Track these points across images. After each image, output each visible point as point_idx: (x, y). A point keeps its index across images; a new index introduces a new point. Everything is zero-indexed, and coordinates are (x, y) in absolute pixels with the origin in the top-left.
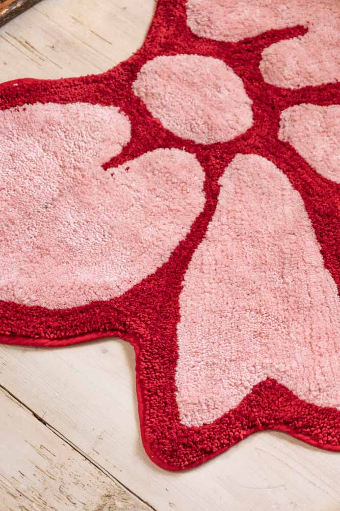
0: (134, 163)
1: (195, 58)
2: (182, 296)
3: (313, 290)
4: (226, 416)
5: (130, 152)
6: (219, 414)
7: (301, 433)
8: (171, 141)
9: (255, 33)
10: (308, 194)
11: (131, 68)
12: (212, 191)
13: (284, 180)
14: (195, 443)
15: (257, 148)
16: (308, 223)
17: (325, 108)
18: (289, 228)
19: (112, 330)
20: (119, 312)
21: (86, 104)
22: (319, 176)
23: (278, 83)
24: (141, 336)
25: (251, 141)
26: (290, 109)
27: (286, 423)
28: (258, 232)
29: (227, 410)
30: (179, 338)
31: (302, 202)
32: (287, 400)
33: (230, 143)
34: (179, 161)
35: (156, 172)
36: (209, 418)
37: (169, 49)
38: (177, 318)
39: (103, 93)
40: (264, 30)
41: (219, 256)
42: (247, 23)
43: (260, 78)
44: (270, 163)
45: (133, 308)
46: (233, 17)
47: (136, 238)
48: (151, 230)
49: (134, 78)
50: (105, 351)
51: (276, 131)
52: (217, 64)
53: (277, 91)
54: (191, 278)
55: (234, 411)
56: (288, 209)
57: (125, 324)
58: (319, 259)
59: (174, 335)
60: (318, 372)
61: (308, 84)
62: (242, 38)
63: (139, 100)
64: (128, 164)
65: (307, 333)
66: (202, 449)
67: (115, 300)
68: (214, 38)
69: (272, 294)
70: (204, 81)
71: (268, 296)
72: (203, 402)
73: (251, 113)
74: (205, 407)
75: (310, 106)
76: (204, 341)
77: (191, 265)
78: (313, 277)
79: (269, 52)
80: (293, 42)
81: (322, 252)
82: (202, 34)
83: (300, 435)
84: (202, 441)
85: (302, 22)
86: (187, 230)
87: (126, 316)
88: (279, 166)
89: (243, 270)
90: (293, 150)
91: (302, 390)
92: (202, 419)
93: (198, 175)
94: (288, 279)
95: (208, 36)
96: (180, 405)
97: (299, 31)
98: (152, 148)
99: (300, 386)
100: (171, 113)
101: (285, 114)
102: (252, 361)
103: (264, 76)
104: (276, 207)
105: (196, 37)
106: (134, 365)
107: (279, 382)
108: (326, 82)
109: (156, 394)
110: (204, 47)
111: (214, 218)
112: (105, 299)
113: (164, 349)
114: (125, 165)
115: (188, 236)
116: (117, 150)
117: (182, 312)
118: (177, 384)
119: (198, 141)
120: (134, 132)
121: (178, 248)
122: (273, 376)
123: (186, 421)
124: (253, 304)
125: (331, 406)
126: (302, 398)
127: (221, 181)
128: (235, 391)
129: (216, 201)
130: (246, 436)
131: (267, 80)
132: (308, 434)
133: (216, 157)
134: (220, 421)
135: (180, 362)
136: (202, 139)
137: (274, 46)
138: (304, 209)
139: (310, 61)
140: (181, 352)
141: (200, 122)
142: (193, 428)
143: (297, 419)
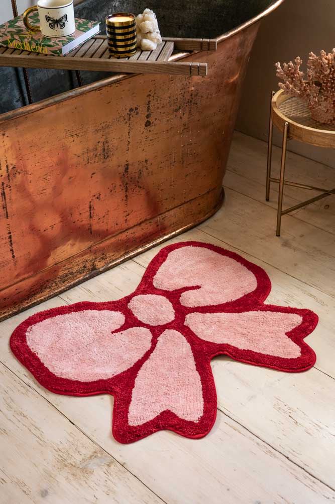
0: (124, 332)
1: (154, 296)
2: (136, 379)
3: (191, 378)
4: (147, 422)
5: (123, 328)
6: (145, 422)
7: (178, 430)
8: (140, 324)
9: (179, 288)
10: (193, 344)
11: (128, 299)
12: (154, 343)
13: (184, 339)
14: (133, 432)
15: (175, 327)
16: (192, 354)
17: (204, 314)
18: (184, 356)
19: (106, 390)
20: (110, 384)
21: (109, 311)
22: (199, 338)
23: (186, 305)
24: (117, 392)
25: (172, 325)
26: (190, 314)
27: (172, 427)
28: (171, 357)
29: (148, 420)
30: (133, 394)
31: (190, 347)
32: (174, 418)
33: (164, 325)
34: (143, 331)
35: (133, 335)
36: (141, 423)
37: (144, 292)
38: (133, 387)
39: (116, 307)
40: (183, 286)
41: (154, 365)
42: (176, 284)
43: (179, 303)
44: (179, 333)
45: (115, 382)
46: (172, 282)
47: (121, 358)
48: (127, 355)
49: (129, 302)
50: (102, 399)
51: (184, 322)
52: (164, 298)
53: (185, 308)
54: (141, 373)
55: (151, 421)
56: (184, 350)
57: (111, 388)
58: (195, 367)
59: (131, 393)
60: (188, 407)
61: (198, 306)
62: (174, 290)
63: (130, 310)
64: (122, 332)
65: (186, 394)
66: (136, 435)
67: (109, 379)
68: (163, 289)
69: (173, 380)
70: (156, 304)
71: (171, 380)
72: (138, 416)
73: (174, 315)
74: (139, 419)
75: (198, 313)
76: (143, 396)
77: (142, 368)
78: (191, 373)
79: (184, 294)
80: (195, 291)
81: (196, 365)
82: (158, 288)
83: (178, 432)
84: (136, 431)
85: (199, 285)
86: (142, 356)
87: (112, 385)
88: (182, 334)
89: (162, 370)
90: (189, 328)
91: (180, 414)
92: (137, 423)
93: (150, 336)
94: (181, 374)
95: (161, 288)
96: (129, 418)
97: (198, 287)
98: (132, 327)
99: (179, 413)
100: (142, 315)
101: (187, 316)
102: (161, 403)
103: (181, 302)
104: (179, 349)
105: (156, 289)
106: (113, 404)
107: (172, 411)
108: (205, 305)
109: (120, 414)
110: (158, 292)
111: (153, 352)
112: (105, 379)
113: (126, 397)
114: (121, 333)
115: (142, 358)
116: (118, 327)
117: (135, 385)
118: (129, 410)
119: (151, 325)
120: (126, 321)
121: (137, 362)
122: (169, 409)
123: (131, 424)
124: (165, 383)
125: (192, 420)
126: (180, 417)
127: (158, 339)
128: (153, 414)
129: (155, 346)
130: (155, 432)
131: (182, 304)
132: (181, 431)
133: (158, 330)
134: (144, 424)
135: (132, 403)
136: (153, 324)
137: (186, 292)
138: (190, 349)
139: (200, 298)
140: (133, 399)
141: (153, 318)
142: (133, 426)
143: (177, 425)
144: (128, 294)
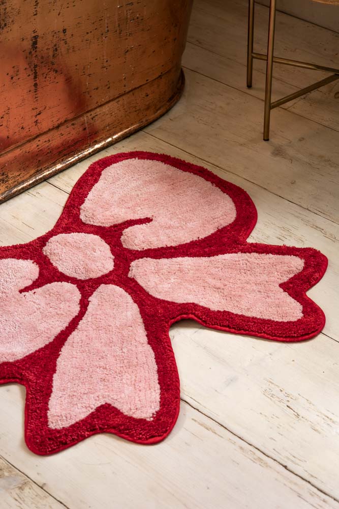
0: (39, 290)
1: (83, 235)
2: (59, 360)
3: (139, 356)
4: (77, 423)
5: (37, 284)
6: (73, 422)
7: (123, 433)
8: (63, 278)
9: (120, 221)
10: (143, 305)
11: (43, 240)
12: (84, 305)
13: (129, 298)
14: (57, 438)
15: (114, 281)
16: (141, 320)
17: (158, 260)
18: (129, 323)
19: (14, 378)
20: (19, 368)
21: (13, 259)
22: (151, 296)
23: (131, 247)
24: (30, 380)
25: (111, 278)
26: (137, 261)
27: (114, 428)
28: (110, 326)
29: (78, 420)
30: (54, 382)
31: (138, 310)
32: (116, 415)
33: (98, 278)
34: (66, 288)
35: (51, 294)
36: (67, 424)
37: (67, 230)
38: (54, 371)
39: (25, 253)
40: (126, 220)
41: (84, 338)
42: (115, 216)
43: (121, 245)
44: (121, 289)
45: (27, 365)
46: (108, 213)
47: (35, 329)
48: (45, 325)
49: (45, 245)
50: (8, 391)
51: (127, 272)
52: (97, 238)
53: (130, 251)
54: (65, 351)
55: (82, 421)
56: (129, 314)
57: (21, 374)
58: (145, 339)
59: (51, 380)
60: (137, 399)
61: (149, 248)
62: (112, 225)
63: (46, 256)
64: (35, 290)
65: (133, 379)
66: (60, 442)
67: (18, 361)
68: (95, 224)
69: (114, 359)
70: (86, 246)
71: (111, 359)
72: (63, 415)
73: (113, 263)
74: (64, 418)
75: (149, 259)
76: (69, 384)
77: (66, 343)
78: (140, 349)
79: (128, 231)
80: (143, 226)
81: (147, 336)
82: (88, 222)
83: (123, 435)
84: (60, 437)
85: (149, 216)
86: (66, 324)
87: (23, 370)
88: (126, 291)
89: (98, 345)
90: (136, 282)
91: (126, 409)
92: (62, 425)
93: (77, 296)
94: (125, 350)
95: (92, 223)
96: (49, 417)
97: (148, 220)
98: (50, 282)
99: (125, 407)
100: (65, 264)
101: (133, 264)
102: (97, 394)
103: (123, 244)
104: (122, 312)
105: (84, 224)
106: (25, 397)
107: (113, 405)
108: (160, 246)
109: (36, 411)
110: (89, 229)
111: (83, 318)
112: (11, 361)
113: (43, 387)
114: (33, 291)
115: (67, 328)
116: (29, 283)
117: (57, 368)
118: (49, 406)
119: (79, 278)
120: (41, 274)
121: (59, 334)
122: (109, 402)
123: (52, 426)
124: (102, 364)
125: (142, 418)
126: (126, 413)
127: (90, 299)
128: (84, 410)
129: (86, 309)
130: (89, 436)
131: (124, 246)
132: (127, 434)
133: (89, 286)
134: (72, 426)
135: (53, 395)
136: (82, 277)
137: (130, 228)
138: (139, 313)
139: (152, 236)
140: (54, 389)
141: (81, 268)
142: (56, 429)
143: (121, 425)
144: (42, 232)
